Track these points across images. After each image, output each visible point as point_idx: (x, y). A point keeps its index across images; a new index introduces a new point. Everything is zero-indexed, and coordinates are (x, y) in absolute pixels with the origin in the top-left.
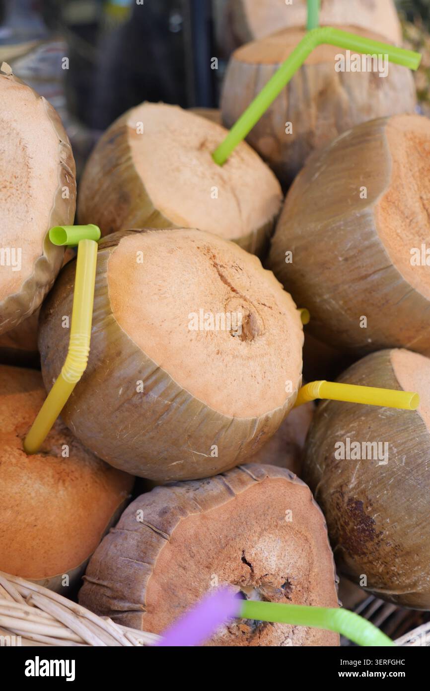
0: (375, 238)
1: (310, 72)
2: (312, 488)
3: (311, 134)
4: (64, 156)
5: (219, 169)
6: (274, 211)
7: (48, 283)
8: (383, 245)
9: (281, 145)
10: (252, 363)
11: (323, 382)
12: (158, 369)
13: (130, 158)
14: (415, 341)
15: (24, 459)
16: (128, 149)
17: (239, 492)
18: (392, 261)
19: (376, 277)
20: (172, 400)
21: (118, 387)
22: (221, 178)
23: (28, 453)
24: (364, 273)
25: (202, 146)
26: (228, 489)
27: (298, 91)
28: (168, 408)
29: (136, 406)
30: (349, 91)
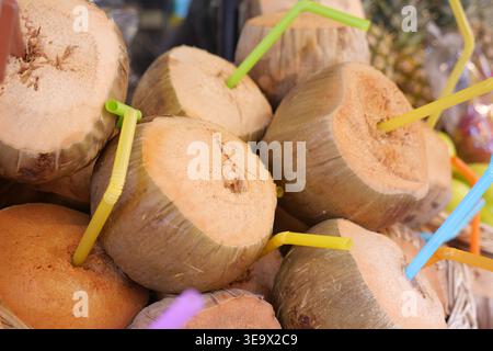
0: (331, 136)
1: (298, 34)
2: (275, 309)
3: (295, 76)
4: (122, 57)
5: (229, 90)
6: (265, 123)
7: (102, 141)
8: (336, 142)
9: (274, 83)
10: (237, 207)
11: (287, 233)
12: (171, 203)
13: (168, 76)
14: (356, 215)
15: (71, 268)
16: (168, 70)
17: (222, 302)
18: (341, 153)
19: (330, 164)
20: (179, 226)
21: (142, 214)
22: (230, 95)
23: (74, 265)
24: (322, 160)
25: (219, 75)
26: (214, 300)
27: (288, 47)
28: (176, 231)
29: (153, 229)
30: (323, 49)
